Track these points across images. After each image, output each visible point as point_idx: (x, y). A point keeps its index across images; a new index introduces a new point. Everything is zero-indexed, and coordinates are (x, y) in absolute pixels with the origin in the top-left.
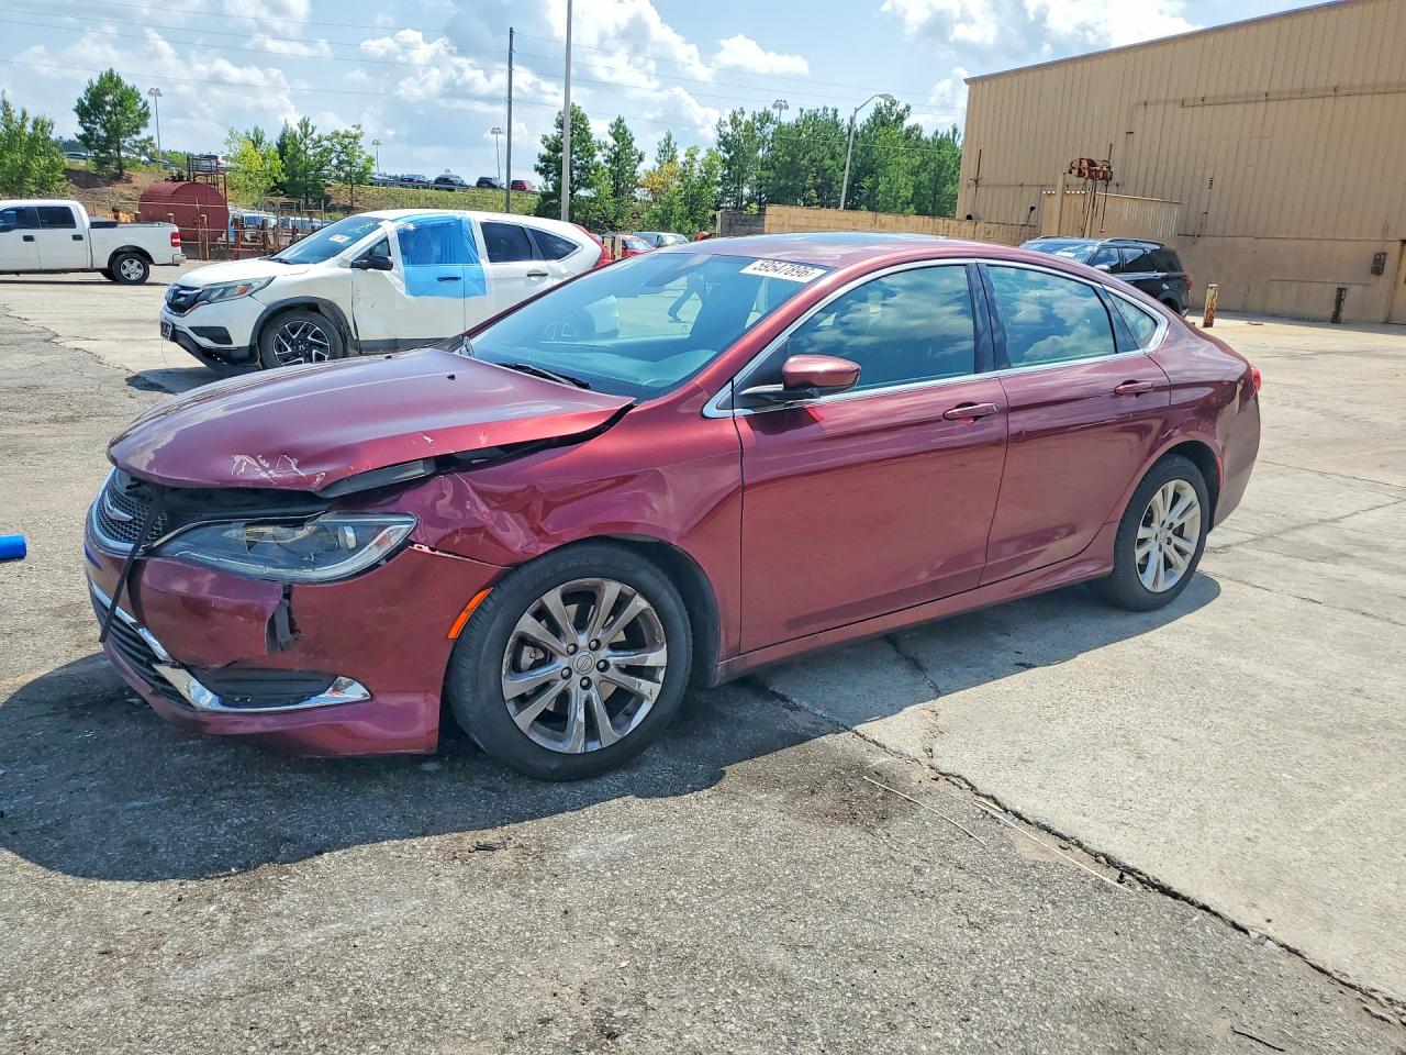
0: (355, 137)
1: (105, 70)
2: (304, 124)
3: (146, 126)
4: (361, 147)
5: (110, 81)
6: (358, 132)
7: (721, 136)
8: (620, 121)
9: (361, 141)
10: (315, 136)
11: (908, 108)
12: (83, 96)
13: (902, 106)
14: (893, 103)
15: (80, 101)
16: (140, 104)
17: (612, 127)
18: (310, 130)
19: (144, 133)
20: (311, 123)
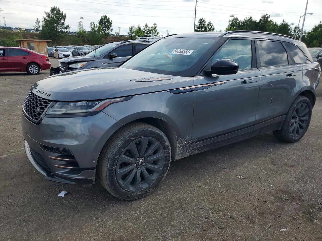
0: (155, 27)
2: (146, 24)
3: (112, 26)
4: (157, 29)
5: (105, 17)
6: (156, 26)
7: (230, 24)
8: (210, 21)
9: (157, 28)
10: (148, 27)
11: (270, 16)
13: (268, 15)
14: (267, 15)
17: (208, 22)
19: (111, 28)
20: (148, 24)
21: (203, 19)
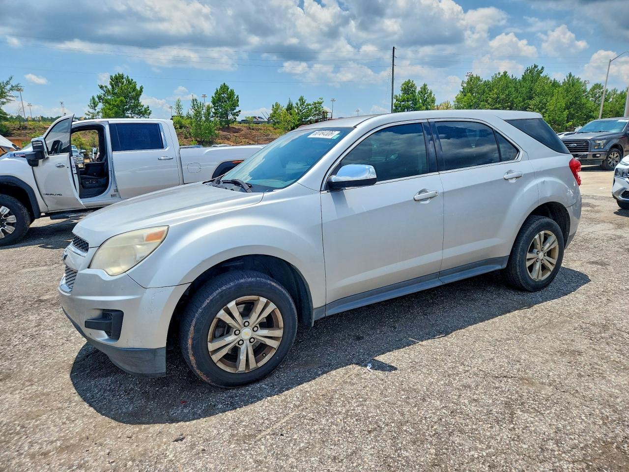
0: (320, 103)
1: (222, 84)
2: (301, 99)
3: (238, 106)
4: (323, 107)
5: (224, 88)
6: (321, 101)
7: (463, 89)
8: (425, 85)
9: (322, 105)
10: (305, 104)
11: (543, 68)
12: (214, 95)
13: (539, 68)
14: (536, 66)
15: (213, 97)
16: (236, 97)
17: (421, 88)
18: (304, 100)
19: (237, 109)
20: (305, 98)
21: (411, 82)
